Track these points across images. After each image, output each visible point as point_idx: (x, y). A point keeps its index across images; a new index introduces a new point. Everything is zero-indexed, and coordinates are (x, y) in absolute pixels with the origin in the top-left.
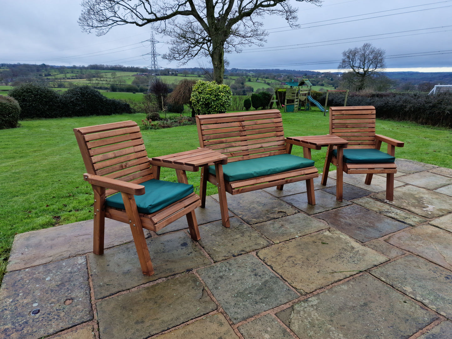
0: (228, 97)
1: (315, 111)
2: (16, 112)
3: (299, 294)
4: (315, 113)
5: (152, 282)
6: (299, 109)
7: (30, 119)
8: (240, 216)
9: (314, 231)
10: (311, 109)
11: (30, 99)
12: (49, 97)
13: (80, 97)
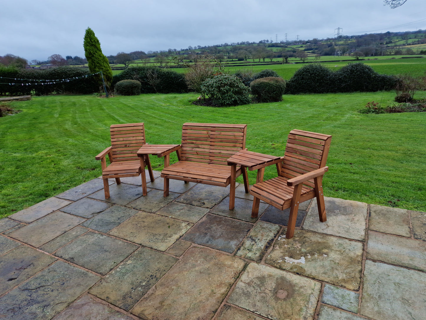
2: (279, 90)
11: (307, 77)
12: (322, 75)
13: (348, 74)
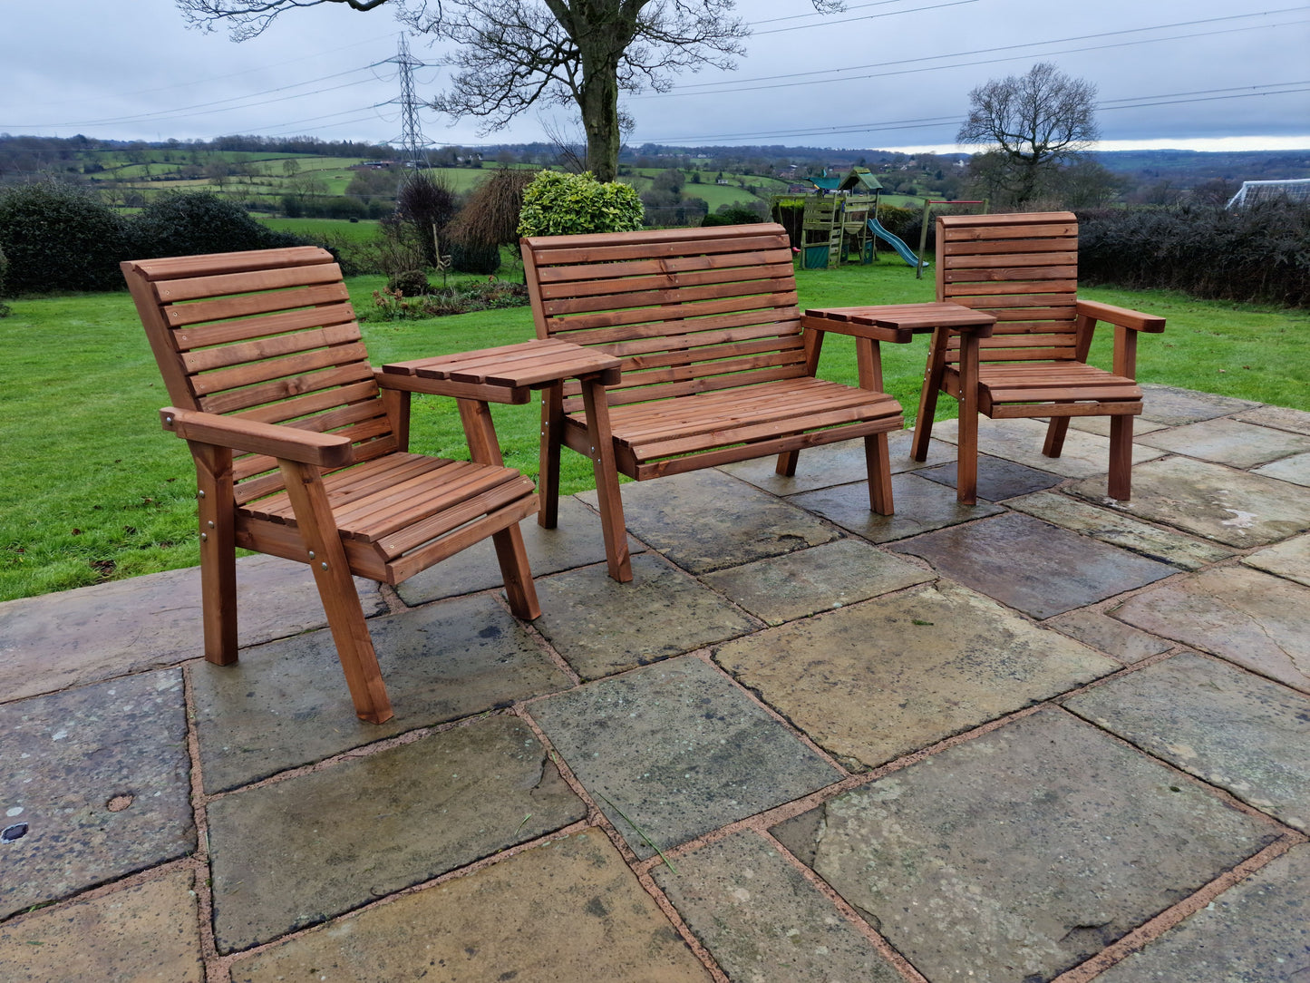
0: (631, 220)
1: (890, 264)
3: (843, 771)
4: (889, 271)
5: (385, 742)
6: (843, 260)
7: (39, 295)
8: (663, 551)
9: (891, 589)
10: (877, 259)
11: (37, 233)
12: (95, 226)
13: (186, 227)
